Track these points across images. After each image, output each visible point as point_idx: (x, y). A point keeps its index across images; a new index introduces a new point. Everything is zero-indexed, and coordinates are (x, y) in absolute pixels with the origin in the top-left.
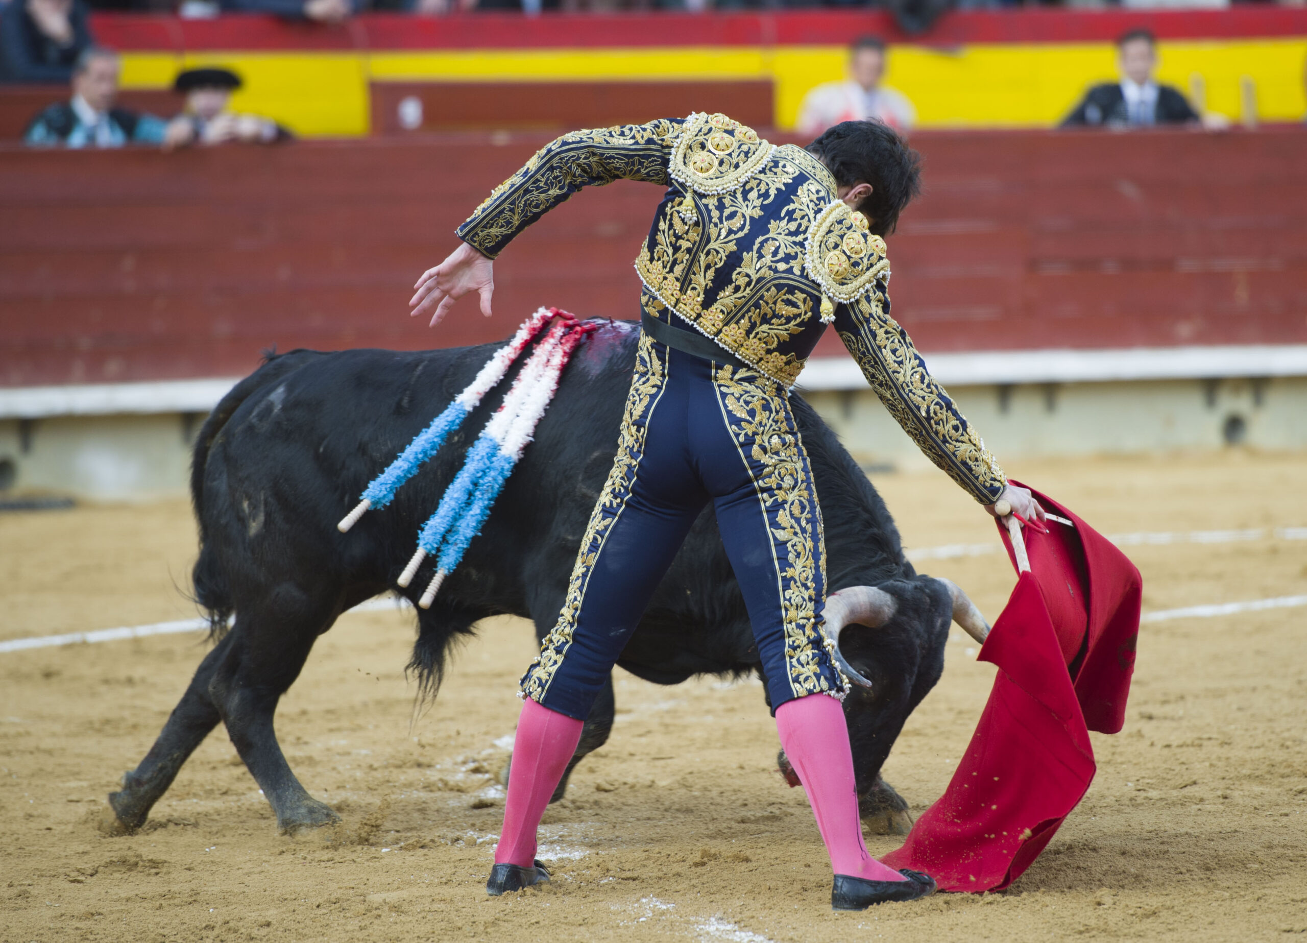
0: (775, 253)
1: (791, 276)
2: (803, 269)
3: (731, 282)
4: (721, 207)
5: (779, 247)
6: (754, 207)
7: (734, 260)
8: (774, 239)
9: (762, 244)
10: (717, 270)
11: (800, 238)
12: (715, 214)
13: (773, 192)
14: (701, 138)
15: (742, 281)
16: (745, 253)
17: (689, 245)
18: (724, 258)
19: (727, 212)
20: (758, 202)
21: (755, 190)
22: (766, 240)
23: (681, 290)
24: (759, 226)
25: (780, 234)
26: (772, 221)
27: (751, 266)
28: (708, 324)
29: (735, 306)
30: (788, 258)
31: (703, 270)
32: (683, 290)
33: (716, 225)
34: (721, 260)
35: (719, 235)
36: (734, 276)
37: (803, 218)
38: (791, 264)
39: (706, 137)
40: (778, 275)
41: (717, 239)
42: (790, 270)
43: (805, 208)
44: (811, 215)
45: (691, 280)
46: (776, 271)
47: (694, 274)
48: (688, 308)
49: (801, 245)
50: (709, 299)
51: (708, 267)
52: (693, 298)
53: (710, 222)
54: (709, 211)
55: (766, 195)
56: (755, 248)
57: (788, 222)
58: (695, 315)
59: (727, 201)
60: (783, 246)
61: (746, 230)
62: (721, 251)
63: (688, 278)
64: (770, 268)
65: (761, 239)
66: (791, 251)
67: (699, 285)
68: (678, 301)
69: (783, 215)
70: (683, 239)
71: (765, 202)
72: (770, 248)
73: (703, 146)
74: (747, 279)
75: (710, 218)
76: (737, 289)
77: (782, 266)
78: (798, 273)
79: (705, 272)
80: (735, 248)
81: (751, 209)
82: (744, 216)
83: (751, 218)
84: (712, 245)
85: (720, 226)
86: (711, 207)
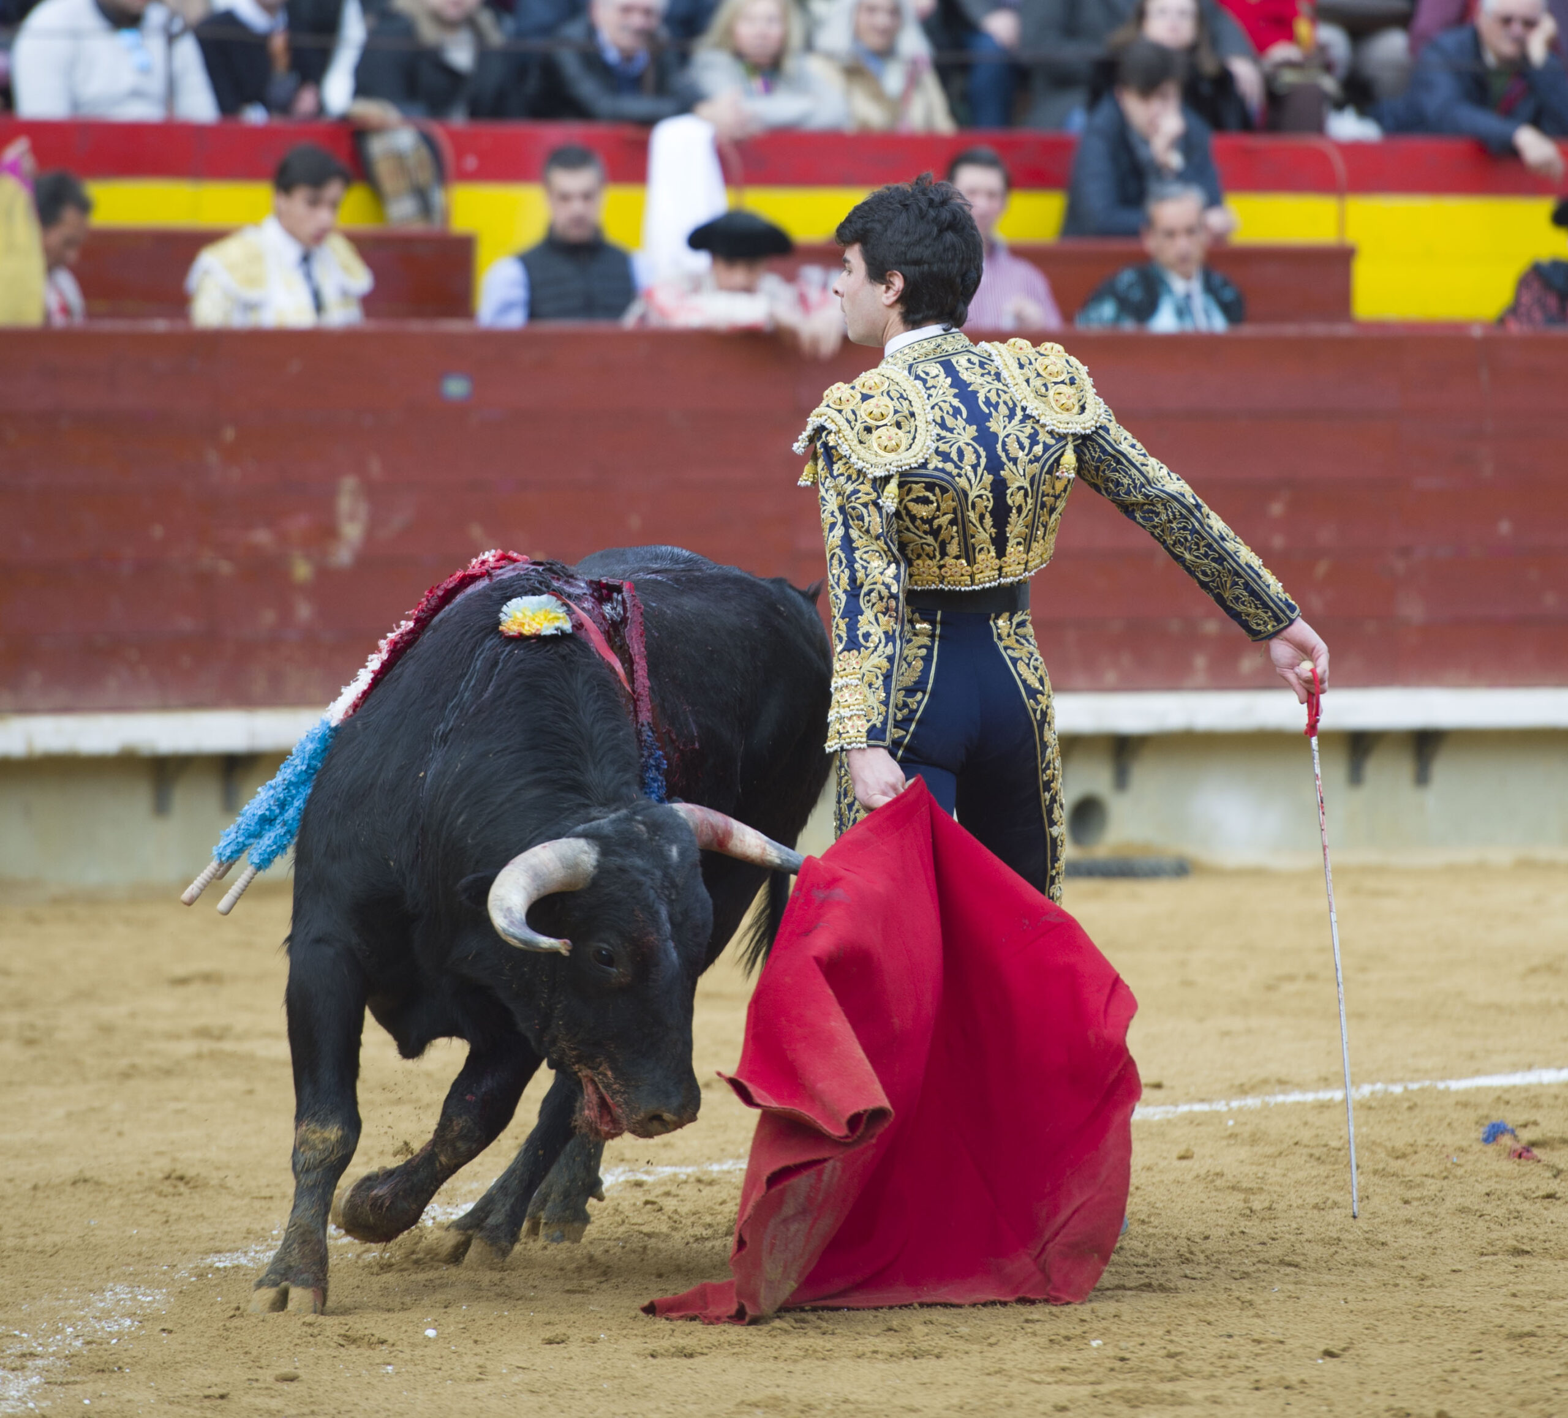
0: (1022, 448)
1: (1052, 450)
2: (1051, 433)
3: (1010, 509)
4: (946, 457)
5: (1018, 438)
6: (964, 428)
7: (999, 487)
8: (1007, 436)
9: (1005, 450)
10: (990, 512)
11: (1019, 414)
12: (949, 467)
13: (956, 402)
14: (859, 426)
15: (1019, 498)
16: (1002, 473)
17: (950, 516)
18: (990, 495)
19: (954, 456)
20: (961, 422)
21: (946, 416)
22: (1004, 444)
23: (969, 565)
24: (986, 439)
25: (1005, 427)
26: (988, 424)
27: (1016, 478)
28: (1014, 567)
29: (1027, 527)
30: (1033, 438)
31: (978, 525)
32: (971, 562)
33: (959, 475)
34: (988, 500)
35: (969, 481)
36: (1010, 502)
37: (999, 396)
38: (1041, 441)
39: (860, 421)
40: (1042, 461)
41: (971, 486)
42: (1047, 447)
43: (990, 386)
44: (1000, 386)
45: (973, 545)
46: (1037, 459)
47: (973, 537)
48: (988, 573)
49: (1027, 417)
50: (1000, 544)
51: (982, 517)
52: (986, 558)
53: (953, 477)
54: (943, 470)
55: (956, 412)
56: (1004, 459)
57: (996, 410)
58: (997, 572)
59: (943, 447)
60: (1018, 433)
61: (983, 454)
62: (982, 492)
63: (970, 546)
64: (1031, 462)
65: (999, 446)
66: (1028, 430)
67: (984, 542)
68: (972, 576)
69: (987, 411)
70: (938, 517)
71: (965, 415)
72: (1013, 448)
73: (868, 430)
74: (1022, 492)
75: (950, 474)
76: (1020, 510)
77: (1038, 449)
78: (1053, 442)
79: (981, 523)
80: (991, 477)
81: (965, 434)
82: (968, 444)
83: (973, 439)
84: (972, 495)
85: (963, 472)
86: (940, 465)
